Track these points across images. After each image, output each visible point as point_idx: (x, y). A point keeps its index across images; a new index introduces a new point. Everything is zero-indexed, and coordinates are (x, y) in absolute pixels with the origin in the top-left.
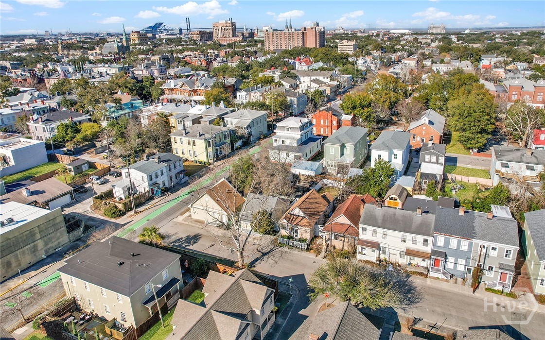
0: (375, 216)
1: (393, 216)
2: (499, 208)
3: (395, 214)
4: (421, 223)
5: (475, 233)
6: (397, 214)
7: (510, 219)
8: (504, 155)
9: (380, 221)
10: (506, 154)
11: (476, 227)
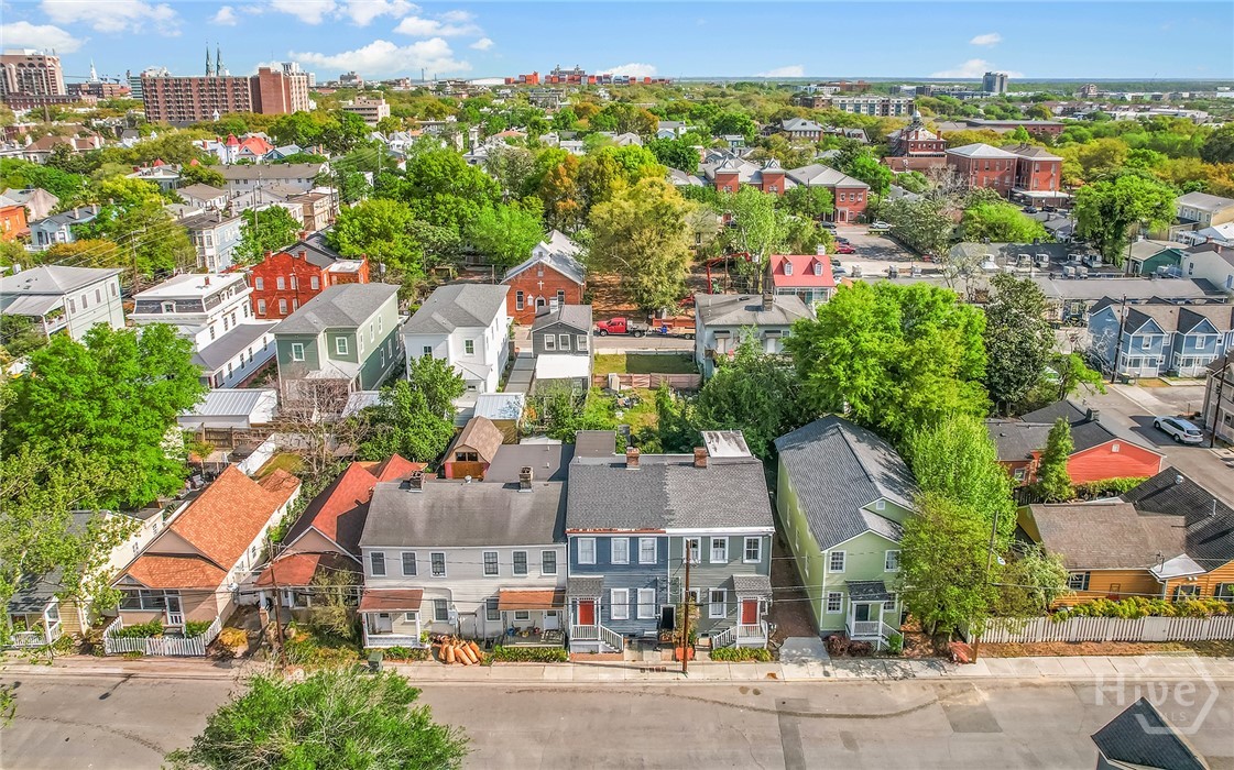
0: (406, 515)
1: (455, 504)
2: (720, 436)
3: (461, 499)
4: (532, 511)
5: (670, 512)
6: (467, 496)
7: (745, 461)
8: (720, 315)
9: (420, 526)
10: (722, 310)
11: (671, 496)
